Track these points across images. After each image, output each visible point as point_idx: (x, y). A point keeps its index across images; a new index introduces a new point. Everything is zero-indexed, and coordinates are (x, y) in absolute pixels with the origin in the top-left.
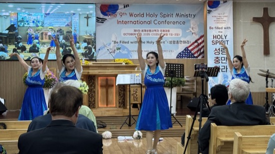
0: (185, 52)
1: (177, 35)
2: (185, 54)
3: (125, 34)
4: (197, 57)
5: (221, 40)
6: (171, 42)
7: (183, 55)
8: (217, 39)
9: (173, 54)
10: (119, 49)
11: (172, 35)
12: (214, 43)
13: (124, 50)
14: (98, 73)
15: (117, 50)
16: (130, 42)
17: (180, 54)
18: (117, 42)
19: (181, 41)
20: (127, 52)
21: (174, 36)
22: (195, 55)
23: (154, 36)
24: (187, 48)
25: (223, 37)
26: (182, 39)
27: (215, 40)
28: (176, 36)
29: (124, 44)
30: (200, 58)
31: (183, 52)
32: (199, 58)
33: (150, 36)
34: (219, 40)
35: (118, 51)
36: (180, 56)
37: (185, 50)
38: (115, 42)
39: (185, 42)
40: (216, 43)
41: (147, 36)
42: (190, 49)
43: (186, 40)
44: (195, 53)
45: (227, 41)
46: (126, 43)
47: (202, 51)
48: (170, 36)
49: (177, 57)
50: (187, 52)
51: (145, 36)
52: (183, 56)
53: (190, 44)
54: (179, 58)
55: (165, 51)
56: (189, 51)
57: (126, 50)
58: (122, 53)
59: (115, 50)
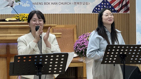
0: (103, 5)
4: (118, 11)
7: (100, 8)
9: (88, 6)
10: (19, 0)
13: (25, 2)
15: (17, 1)
17: (97, 7)
20: (28, 5)
22: (116, 9)
30: (122, 12)
31: (100, 4)
32: (120, 12)
35: (18, 4)
36: (98, 10)
44: (116, 6)
47: (124, 3)
49: (93, 11)
50: (106, 5)
54: (96, 12)
55: (78, 3)
56: (108, 4)
57: (27, 2)
58: (23, 6)
59: (13, 3)
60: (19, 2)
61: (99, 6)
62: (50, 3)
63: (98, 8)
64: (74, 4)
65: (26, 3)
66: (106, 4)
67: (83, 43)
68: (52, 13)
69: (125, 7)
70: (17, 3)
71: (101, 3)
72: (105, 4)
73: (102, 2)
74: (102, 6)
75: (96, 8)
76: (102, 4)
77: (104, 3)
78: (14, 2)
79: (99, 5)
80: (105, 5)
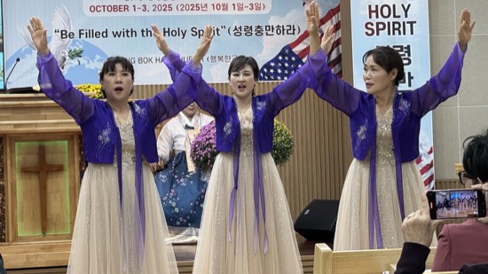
0: (283, 62)
1: (258, 8)
2: (283, 68)
3: (94, 9)
5: (391, 19)
6: (237, 31)
7: (275, 68)
8: (381, 19)
10: (78, 54)
11: (241, 8)
12: (372, 30)
13: (93, 58)
14: (11, 129)
15: (72, 57)
16: (110, 34)
17: (267, 66)
18: (71, 35)
19: (269, 28)
21: (246, 11)
23: (185, 13)
24: (290, 47)
25: (400, 11)
26: (273, 22)
27: (374, 20)
28: (254, 12)
29: (93, 41)
31: (275, 60)
33: (174, 12)
34: (386, 21)
35: (75, 62)
36: (268, 74)
37: (282, 53)
38: (64, 34)
39: (281, 30)
40: (378, 29)
41: (162, 13)
42: (297, 49)
43: (284, 22)
45: (411, 23)
46: (97, 35)
47: (334, 56)
48: (236, 12)
50: (290, 62)
51: (157, 13)
52: (276, 74)
53: (297, 36)
54: (265, 79)
55: (221, 58)
56: (293, 59)
57: (98, 57)
58: (87, 66)
59: (65, 59)
60: (79, 59)
61: (273, 64)
62: (154, 60)
63: (269, 70)
64: (210, 60)
65: (95, 60)
66: (290, 59)
67: (207, 140)
68: (159, 84)
69: (337, 66)
70: (72, 61)
71: (277, 57)
72: (286, 58)
73: (280, 54)
74: (280, 65)
75: (265, 70)
76: (280, 58)
77: (284, 57)
78: (67, 58)
79: (272, 61)
80: (286, 61)
